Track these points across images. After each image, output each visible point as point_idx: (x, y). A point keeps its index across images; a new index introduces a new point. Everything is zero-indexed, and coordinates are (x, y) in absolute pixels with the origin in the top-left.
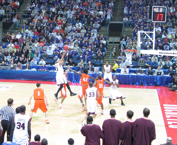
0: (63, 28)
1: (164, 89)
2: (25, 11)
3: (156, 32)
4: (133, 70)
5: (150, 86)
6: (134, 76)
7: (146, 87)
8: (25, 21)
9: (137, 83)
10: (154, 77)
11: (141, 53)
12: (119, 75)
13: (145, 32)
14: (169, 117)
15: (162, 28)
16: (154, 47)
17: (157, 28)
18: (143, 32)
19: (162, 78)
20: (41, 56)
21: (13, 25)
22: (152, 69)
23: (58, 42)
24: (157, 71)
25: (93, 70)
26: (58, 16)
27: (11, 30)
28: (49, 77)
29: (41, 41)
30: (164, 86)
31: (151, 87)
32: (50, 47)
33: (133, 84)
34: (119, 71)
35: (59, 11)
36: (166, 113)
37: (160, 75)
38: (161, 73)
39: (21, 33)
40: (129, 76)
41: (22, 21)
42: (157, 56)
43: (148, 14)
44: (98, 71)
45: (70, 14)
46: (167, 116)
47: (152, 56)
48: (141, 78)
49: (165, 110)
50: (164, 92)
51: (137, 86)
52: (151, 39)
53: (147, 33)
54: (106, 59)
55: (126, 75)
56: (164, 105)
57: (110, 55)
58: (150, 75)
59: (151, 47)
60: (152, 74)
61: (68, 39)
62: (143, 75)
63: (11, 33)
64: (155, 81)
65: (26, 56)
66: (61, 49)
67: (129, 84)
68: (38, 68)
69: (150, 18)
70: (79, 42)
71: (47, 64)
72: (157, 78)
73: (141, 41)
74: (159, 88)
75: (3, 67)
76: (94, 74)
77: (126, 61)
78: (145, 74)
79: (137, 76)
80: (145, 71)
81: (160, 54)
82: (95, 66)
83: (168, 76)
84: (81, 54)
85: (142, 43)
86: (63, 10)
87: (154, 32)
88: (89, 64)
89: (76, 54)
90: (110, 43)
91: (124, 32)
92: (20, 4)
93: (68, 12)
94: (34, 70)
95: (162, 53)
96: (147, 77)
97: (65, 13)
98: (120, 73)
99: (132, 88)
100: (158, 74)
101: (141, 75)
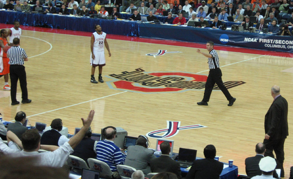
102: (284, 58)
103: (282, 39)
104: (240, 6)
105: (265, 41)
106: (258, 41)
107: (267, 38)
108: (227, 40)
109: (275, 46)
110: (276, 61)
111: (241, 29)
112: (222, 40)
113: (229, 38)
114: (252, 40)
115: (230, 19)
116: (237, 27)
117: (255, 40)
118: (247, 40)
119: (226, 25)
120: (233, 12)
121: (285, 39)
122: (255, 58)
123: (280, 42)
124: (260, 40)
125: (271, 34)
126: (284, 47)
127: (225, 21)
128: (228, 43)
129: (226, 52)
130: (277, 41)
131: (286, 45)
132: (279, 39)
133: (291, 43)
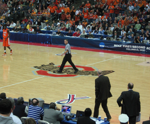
102: (138, 57)
103: (136, 45)
104: (112, 25)
105: (126, 46)
106: (122, 46)
107: (128, 45)
108: (103, 46)
109: (132, 49)
110: (133, 59)
111: (112, 39)
112: (100, 46)
113: (105, 45)
114: (119, 46)
115: (106, 33)
116: (110, 38)
117: (121, 46)
118: (115, 46)
119: (103, 37)
120: (108, 29)
121: (139, 45)
122: (120, 57)
123: (135, 47)
126: (138, 50)
127: (102, 34)
128: (104, 48)
129: (103, 53)
130: (133, 47)
131: (139, 49)
133: (142, 47)
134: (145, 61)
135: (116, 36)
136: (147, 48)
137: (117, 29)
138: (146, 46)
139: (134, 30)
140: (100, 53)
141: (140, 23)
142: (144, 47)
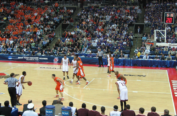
0: (103, 28)
1: (172, 70)
2: (77, 16)
3: (167, 30)
4: (151, 57)
5: (162, 68)
6: (152, 60)
7: (160, 68)
8: (77, 23)
9: (154, 66)
10: (165, 61)
11: (157, 45)
12: (142, 60)
13: (159, 31)
14: (175, 89)
15: (171, 27)
16: (165, 41)
17: (168, 27)
18: (158, 30)
19: (171, 62)
20: (88, 47)
21: (69, 26)
22: (164, 56)
23: (99, 37)
24: (168, 57)
25: (123, 56)
26: (100, 20)
27: (68, 29)
28: (93, 61)
29: (88, 36)
30: (172, 67)
31: (164, 68)
32: (94, 40)
33: (151, 66)
34: (142, 57)
35: (100, 16)
36: (173, 86)
37: (170, 60)
38: (170, 59)
39: (74, 31)
40: (148, 61)
41: (75, 23)
42: (167, 47)
43: (162, 18)
44: (127, 57)
45: (108, 18)
46: (174, 89)
47: (164, 47)
48: (156, 62)
49: (173, 85)
50: (172, 72)
51: (154, 68)
52: (163, 35)
53: (160, 31)
54: (133, 49)
55: (146, 60)
56: (172, 81)
57: (135, 46)
58: (163, 60)
59: (163, 41)
60: (164, 60)
61: (107, 36)
62: (158, 60)
63: (67, 31)
64: (166, 64)
65: (78, 47)
66: (101, 42)
67: (149, 67)
68: (86, 55)
69: (163, 21)
70: (114, 37)
71: (92, 52)
72: (167, 62)
73: (156, 37)
74: (169, 69)
75: (62, 55)
76: (124, 59)
77: (146, 50)
78: (159, 60)
79: (154, 61)
80: (159, 57)
81: (170, 46)
82: (125, 54)
83: (175, 61)
84: (115, 46)
85: (157, 38)
86: (103, 15)
87: (166, 31)
88: (121, 52)
89: (112, 45)
90: (136, 38)
91: (145, 30)
92: (74, 11)
93: (107, 16)
94: (83, 56)
95: (171, 45)
96: (160, 62)
97: (104, 17)
98: (142, 58)
99: (151, 69)
100: (168, 60)
101: (157, 60)
102: (34, 64)
103: (33, 57)
104: (16, 45)
105: (26, 58)
106: (23, 58)
107: (27, 57)
108: (11, 58)
109: (30, 60)
110: (31, 66)
111: (17, 54)
112: (9, 58)
113: (12, 58)
114: (21, 58)
115: (12, 50)
116: (15, 53)
117: (22, 58)
118: (19, 58)
119: (10, 53)
120: (13, 47)
121: (34, 57)
122: (23, 65)
123: (32, 58)
124: (24, 58)
125: (28, 55)
126: (34, 60)
127: (10, 51)
128: (12, 60)
129: (11, 63)
130: (31, 58)
131: (35, 59)
132: (31, 57)
133: (36, 58)
134: (39, 66)
135: (19, 52)
136: (40, 58)
137: (19, 47)
138: (39, 57)
139: (31, 48)
140: (9, 63)
141: (35, 42)
142: (38, 58)
